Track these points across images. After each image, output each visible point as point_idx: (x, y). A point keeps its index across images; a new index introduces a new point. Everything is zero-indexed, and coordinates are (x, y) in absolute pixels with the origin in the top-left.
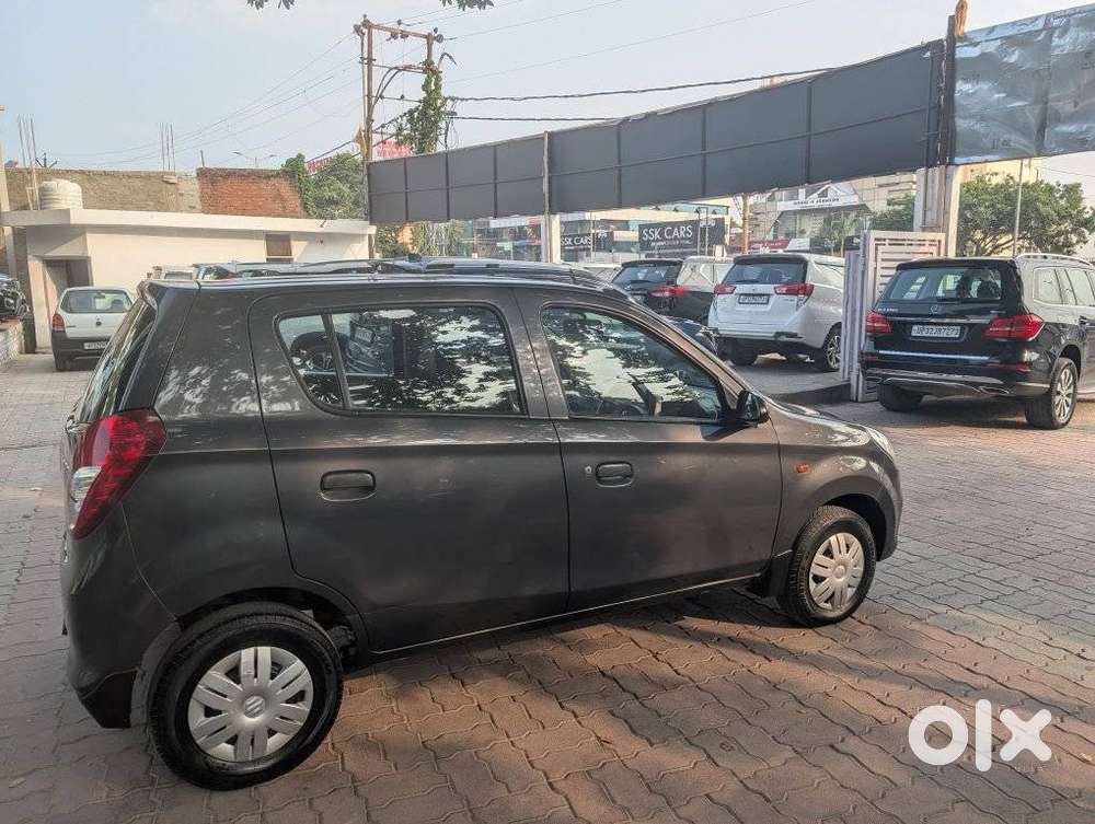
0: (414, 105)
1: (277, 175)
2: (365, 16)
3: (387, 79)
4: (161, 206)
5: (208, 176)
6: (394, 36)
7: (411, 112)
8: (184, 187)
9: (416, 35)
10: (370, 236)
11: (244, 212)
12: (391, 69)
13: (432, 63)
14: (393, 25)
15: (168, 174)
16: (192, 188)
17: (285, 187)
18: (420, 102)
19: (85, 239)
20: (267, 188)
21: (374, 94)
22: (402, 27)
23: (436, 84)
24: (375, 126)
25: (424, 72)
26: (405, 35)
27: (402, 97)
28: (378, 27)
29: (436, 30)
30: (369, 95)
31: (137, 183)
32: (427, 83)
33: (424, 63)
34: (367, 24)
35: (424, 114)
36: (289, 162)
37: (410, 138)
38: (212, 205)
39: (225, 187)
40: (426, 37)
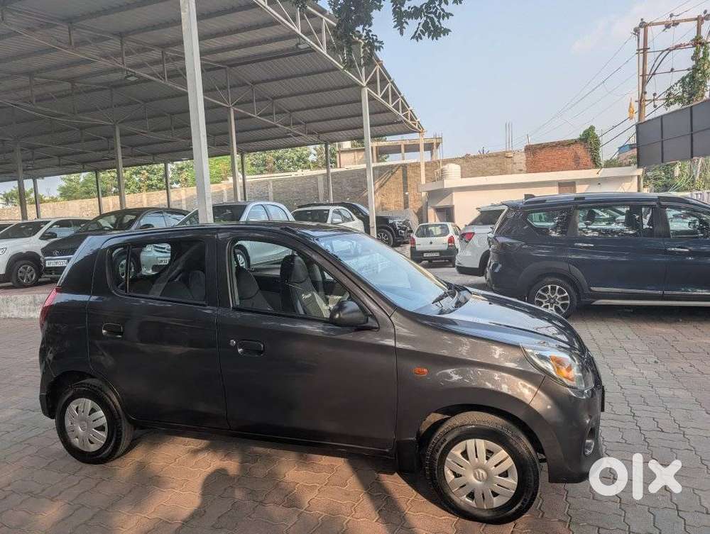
0: (685, 73)
1: (576, 142)
2: (642, 20)
3: (659, 60)
4: (504, 172)
5: (531, 150)
6: (668, 26)
7: (683, 79)
8: (516, 158)
9: (686, 20)
10: (639, 176)
11: (552, 170)
12: (663, 51)
13: (701, 38)
14: (666, 18)
15: (507, 152)
16: (521, 159)
17: (580, 150)
18: (688, 70)
19: (452, 196)
20: (568, 152)
21: (648, 73)
22: (673, 18)
23: (704, 53)
24: (649, 96)
25: (694, 46)
26: (676, 24)
27: (672, 70)
28: (652, 24)
29: (705, 12)
30: (643, 75)
31: (491, 160)
32: (696, 54)
33: (693, 40)
34: (644, 25)
35: (692, 77)
36: (585, 132)
37: (679, 99)
38: (532, 167)
39: (541, 155)
40: (696, 19)
